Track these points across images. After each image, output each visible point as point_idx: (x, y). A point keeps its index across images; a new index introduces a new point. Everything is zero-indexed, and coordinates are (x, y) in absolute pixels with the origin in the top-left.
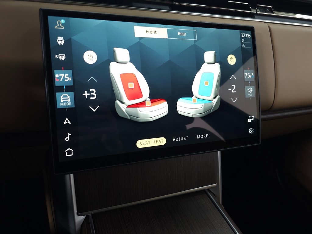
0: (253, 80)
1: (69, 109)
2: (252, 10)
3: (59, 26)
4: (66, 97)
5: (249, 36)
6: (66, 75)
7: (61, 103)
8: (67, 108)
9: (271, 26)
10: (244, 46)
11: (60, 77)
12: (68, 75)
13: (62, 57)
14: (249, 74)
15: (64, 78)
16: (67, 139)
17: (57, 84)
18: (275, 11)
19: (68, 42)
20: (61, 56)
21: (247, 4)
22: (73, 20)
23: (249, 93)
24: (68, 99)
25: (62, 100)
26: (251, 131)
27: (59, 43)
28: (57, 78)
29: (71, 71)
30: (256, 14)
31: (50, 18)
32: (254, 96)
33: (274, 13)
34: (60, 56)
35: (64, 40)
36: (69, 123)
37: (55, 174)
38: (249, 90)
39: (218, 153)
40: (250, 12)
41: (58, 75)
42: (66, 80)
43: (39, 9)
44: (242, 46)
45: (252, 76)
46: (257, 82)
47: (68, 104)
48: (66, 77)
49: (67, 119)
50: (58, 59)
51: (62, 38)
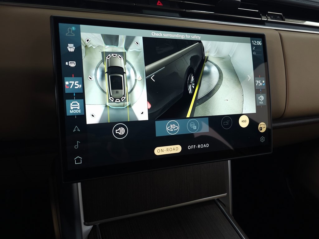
0: (264, 88)
2: (262, 17)
3: (70, 34)
4: (76, 104)
5: (260, 43)
6: (76, 82)
7: (71, 111)
8: (76, 116)
9: (282, 33)
10: (254, 53)
11: (70, 84)
12: (78, 82)
13: (73, 64)
15: (74, 86)
16: (76, 147)
17: (66, 92)
18: (285, 18)
21: (258, 11)
23: (260, 101)
24: (78, 106)
25: (71, 107)
26: (263, 139)
27: (69, 50)
29: (81, 78)
30: (267, 21)
31: (61, 25)
32: (266, 104)
33: (285, 21)
34: (70, 63)
35: (74, 47)
36: (79, 130)
37: (63, 182)
38: (260, 98)
39: (228, 162)
40: (261, 19)
41: (68, 82)
42: (76, 87)
43: (50, 16)
44: (252, 53)
45: (263, 83)
46: (268, 90)
47: (77, 111)
48: (76, 84)
49: (76, 126)
50: (68, 66)
51: (73, 45)
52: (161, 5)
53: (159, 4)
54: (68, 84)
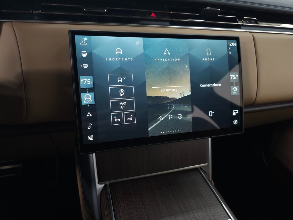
0: (238, 81)
1: (91, 105)
2: (239, 21)
3: (83, 43)
4: (88, 96)
5: (235, 44)
6: (88, 80)
7: (85, 101)
8: (89, 105)
9: (255, 35)
10: (230, 53)
11: (84, 81)
14: (234, 76)
15: (87, 82)
16: (89, 128)
17: (81, 87)
18: (259, 21)
19: (90, 54)
20: (85, 65)
21: (235, 17)
22: (93, 37)
23: (234, 91)
25: (85, 99)
26: (235, 122)
27: (83, 56)
28: (82, 82)
29: (92, 77)
30: (243, 25)
31: (77, 37)
32: (238, 94)
33: (258, 24)
35: (87, 54)
36: (91, 115)
37: (81, 153)
38: (234, 89)
39: (209, 139)
40: (237, 24)
41: (82, 80)
42: (88, 84)
43: (69, 30)
44: (228, 53)
45: (237, 77)
46: (241, 83)
47: (90, 101)
48: (88, 81)
49: (89, 113)
50: (82, 68)
51: (85, 51)
52: (155, 16)
53: (153, 15)
54: (82, 81)
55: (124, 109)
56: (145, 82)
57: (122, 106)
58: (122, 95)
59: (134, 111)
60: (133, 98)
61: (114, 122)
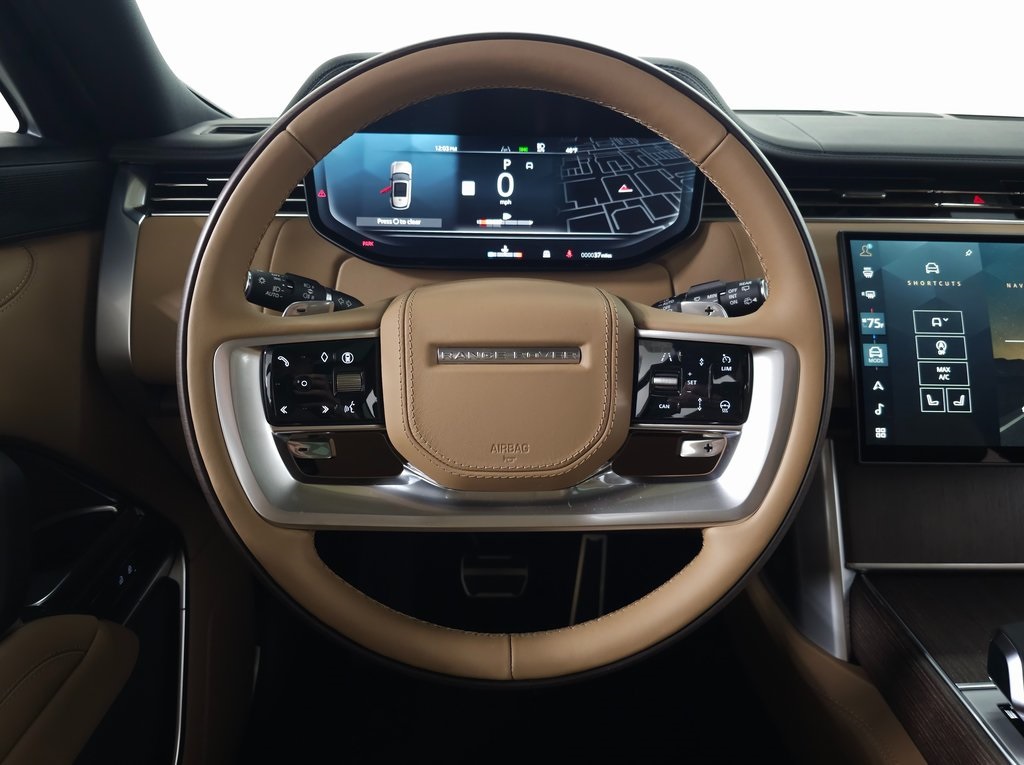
1: (881, 368)
3: (865, 253)
4: (877, 350)
6: (876, 320)
7: (869, 360)
8: (878, 367)
11: (869, 322)
12: (878, 319)
13: (871, 295)
15: (874, 325)
16: (878, 412)
17: (864, 332)
19: (878, 273)
20: (870, 293)
24: (880, 354)
25: (870, 355)
27: (866, 275)
29: (882, 315)
31: (853, 243)
34: (868, 293)
35: (873, 272)
36: (882, 388)
37: (861, 462)
41: (865, 319)
42: (876, 327)
47: (879, 361)
48: (876, 322)
49: (878, 383)
50: (865, 297)
51: (870, 269)
52: (981, 201)
53: (978, 200)
54: (866, 322)
55: (945, 382)
56: (989, 329)
57: (943, 373)
58: (941, 353)
59: (967, 387)
60: (964, 361)
61: (927, 406)
